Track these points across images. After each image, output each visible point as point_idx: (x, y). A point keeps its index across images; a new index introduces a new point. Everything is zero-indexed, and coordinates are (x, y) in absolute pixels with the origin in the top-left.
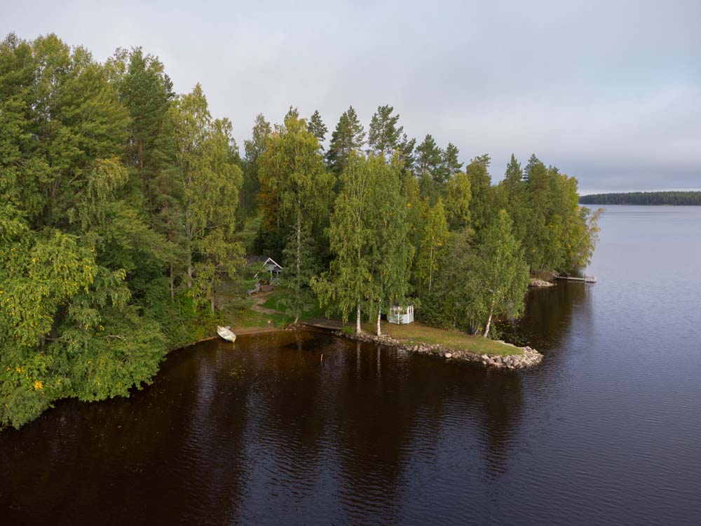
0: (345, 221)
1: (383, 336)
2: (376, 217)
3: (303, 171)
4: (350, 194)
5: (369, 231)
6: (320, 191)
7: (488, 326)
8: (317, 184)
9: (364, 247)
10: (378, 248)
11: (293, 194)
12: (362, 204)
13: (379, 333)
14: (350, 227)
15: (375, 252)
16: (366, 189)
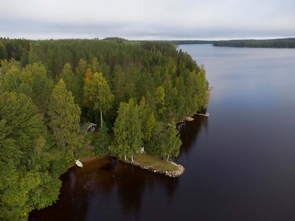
1: (134, 162)
7: (168, 157)
13: (132, 160)
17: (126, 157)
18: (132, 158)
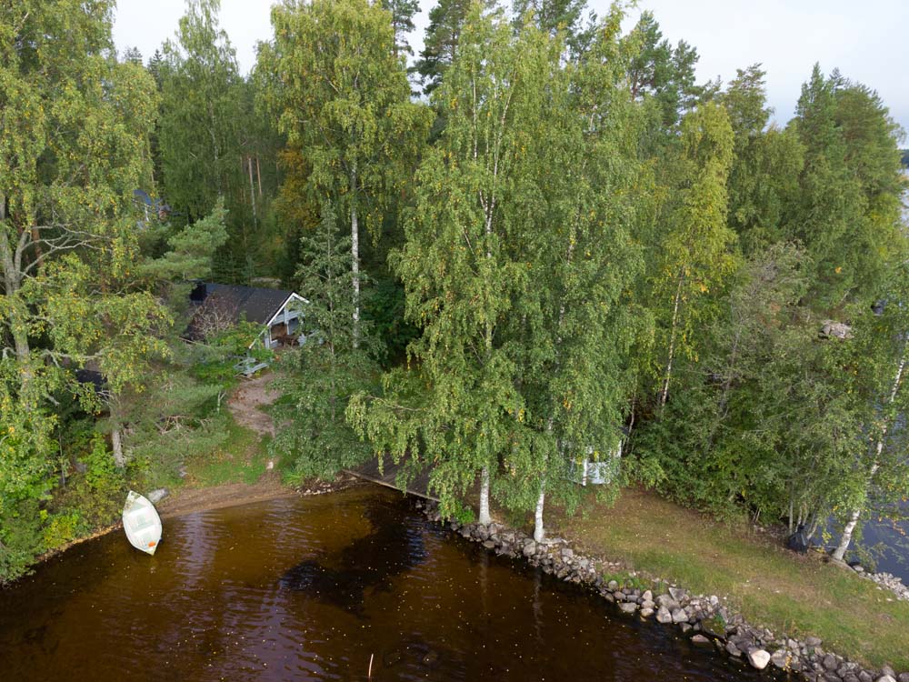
0: (446, 235)
1: (550, 543)
2: (541, 224)
3: (355, 95)
4: (464, 149)
5: (519, 269)
6: (397, 144)
8: (388, 129)
9: (503, 320)
10: (547, 324)
11: (335, 151)
12: (497, 183)
13: (540, 532)
14: (461, 253)
15: (541, 336)
16: (511, 135)
17: (493, 504)
18: (539, 515)
